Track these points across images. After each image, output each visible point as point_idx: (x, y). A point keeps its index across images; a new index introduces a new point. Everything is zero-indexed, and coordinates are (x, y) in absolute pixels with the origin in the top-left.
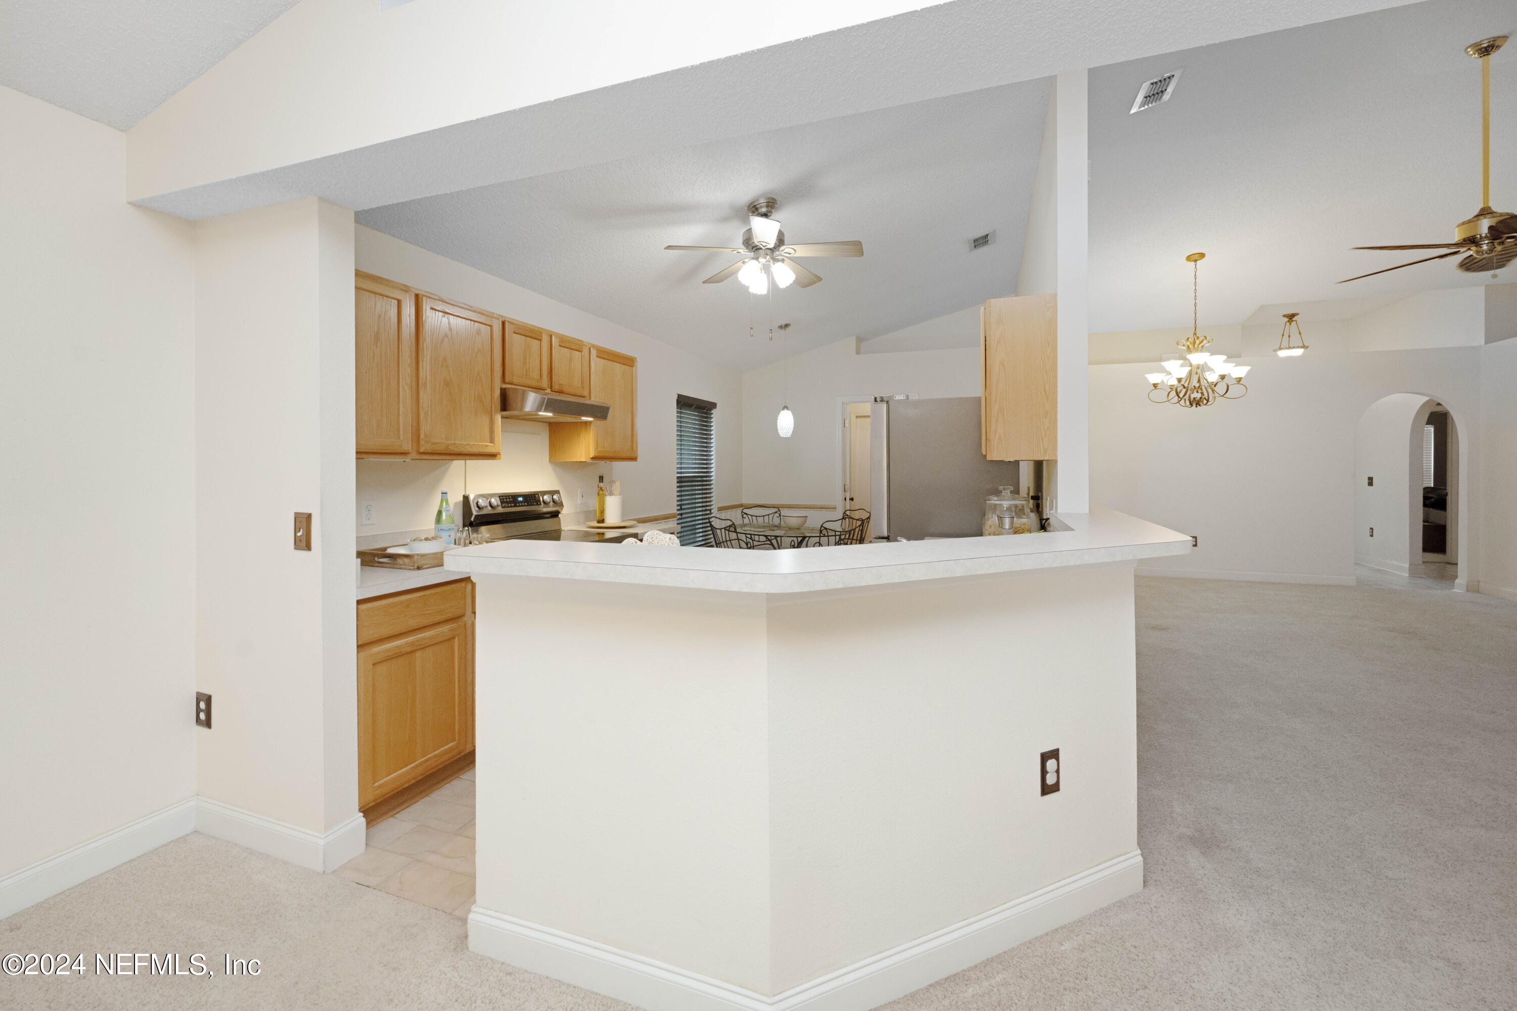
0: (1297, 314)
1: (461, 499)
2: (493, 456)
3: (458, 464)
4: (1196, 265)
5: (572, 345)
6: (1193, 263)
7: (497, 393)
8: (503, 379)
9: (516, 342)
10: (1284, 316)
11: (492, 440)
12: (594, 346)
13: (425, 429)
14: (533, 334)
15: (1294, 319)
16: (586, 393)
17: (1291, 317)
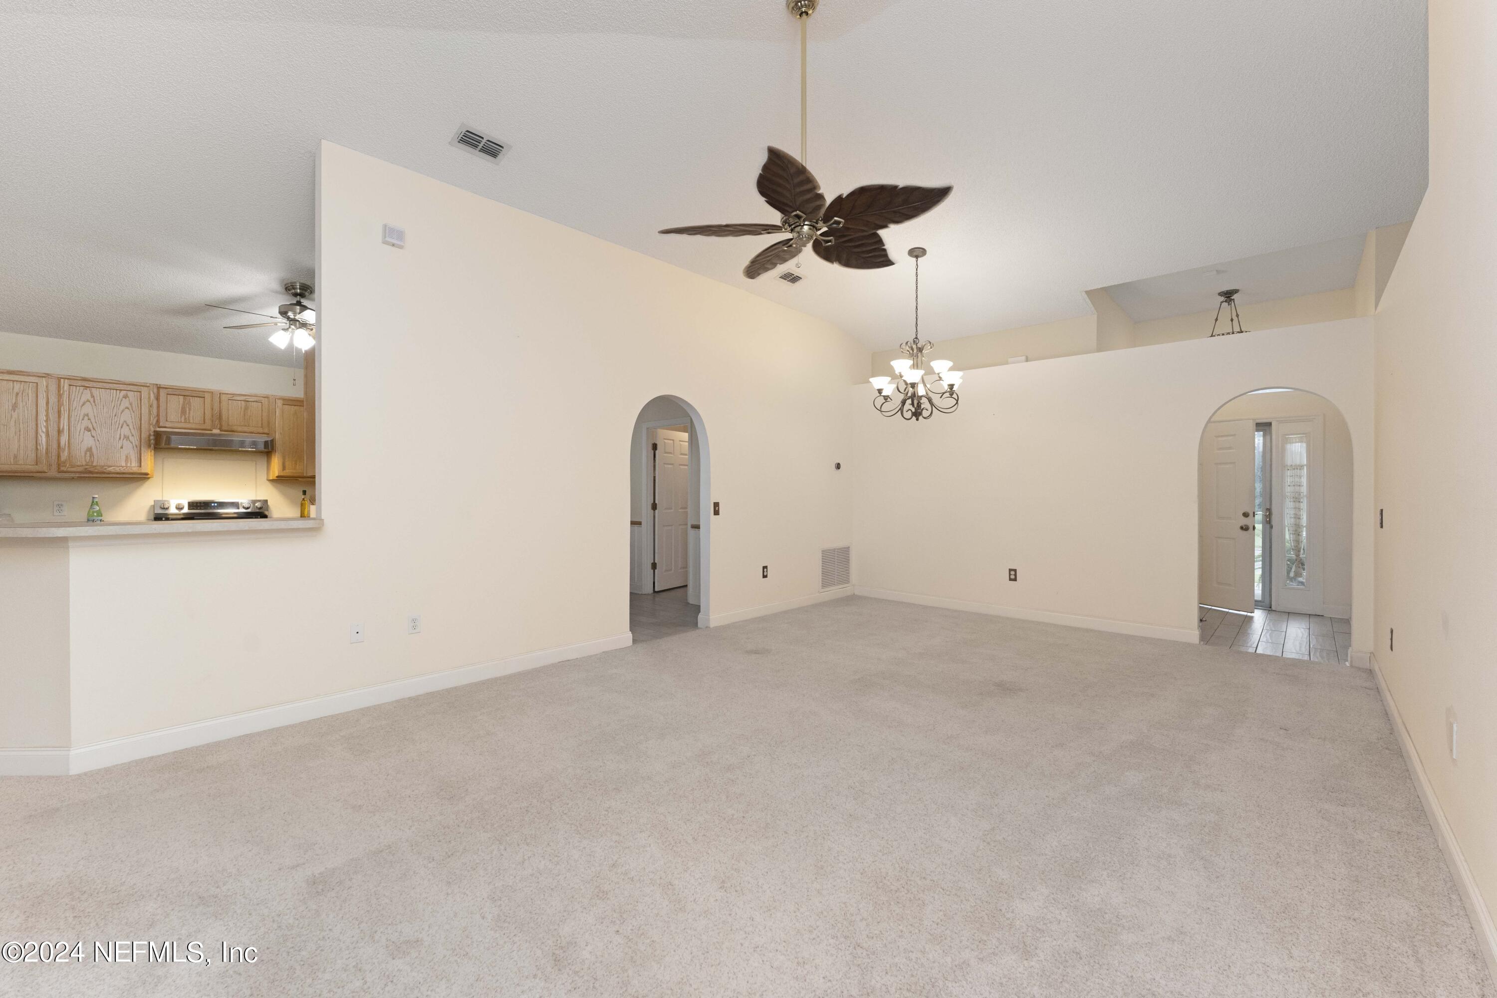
0: (1236, 291)
1: (151, 504)
2: (145, 475)
4: (917, 261)
5: (248, 399)
6: (914, 259)
8: (156, 426)
9: (173, 401)
10: (1219, 293)
11: (141, 465)
12: (278, 398)
13: (64, 457)
15: (1232, 298)
16: (266, 430)
17: (1229, 295)
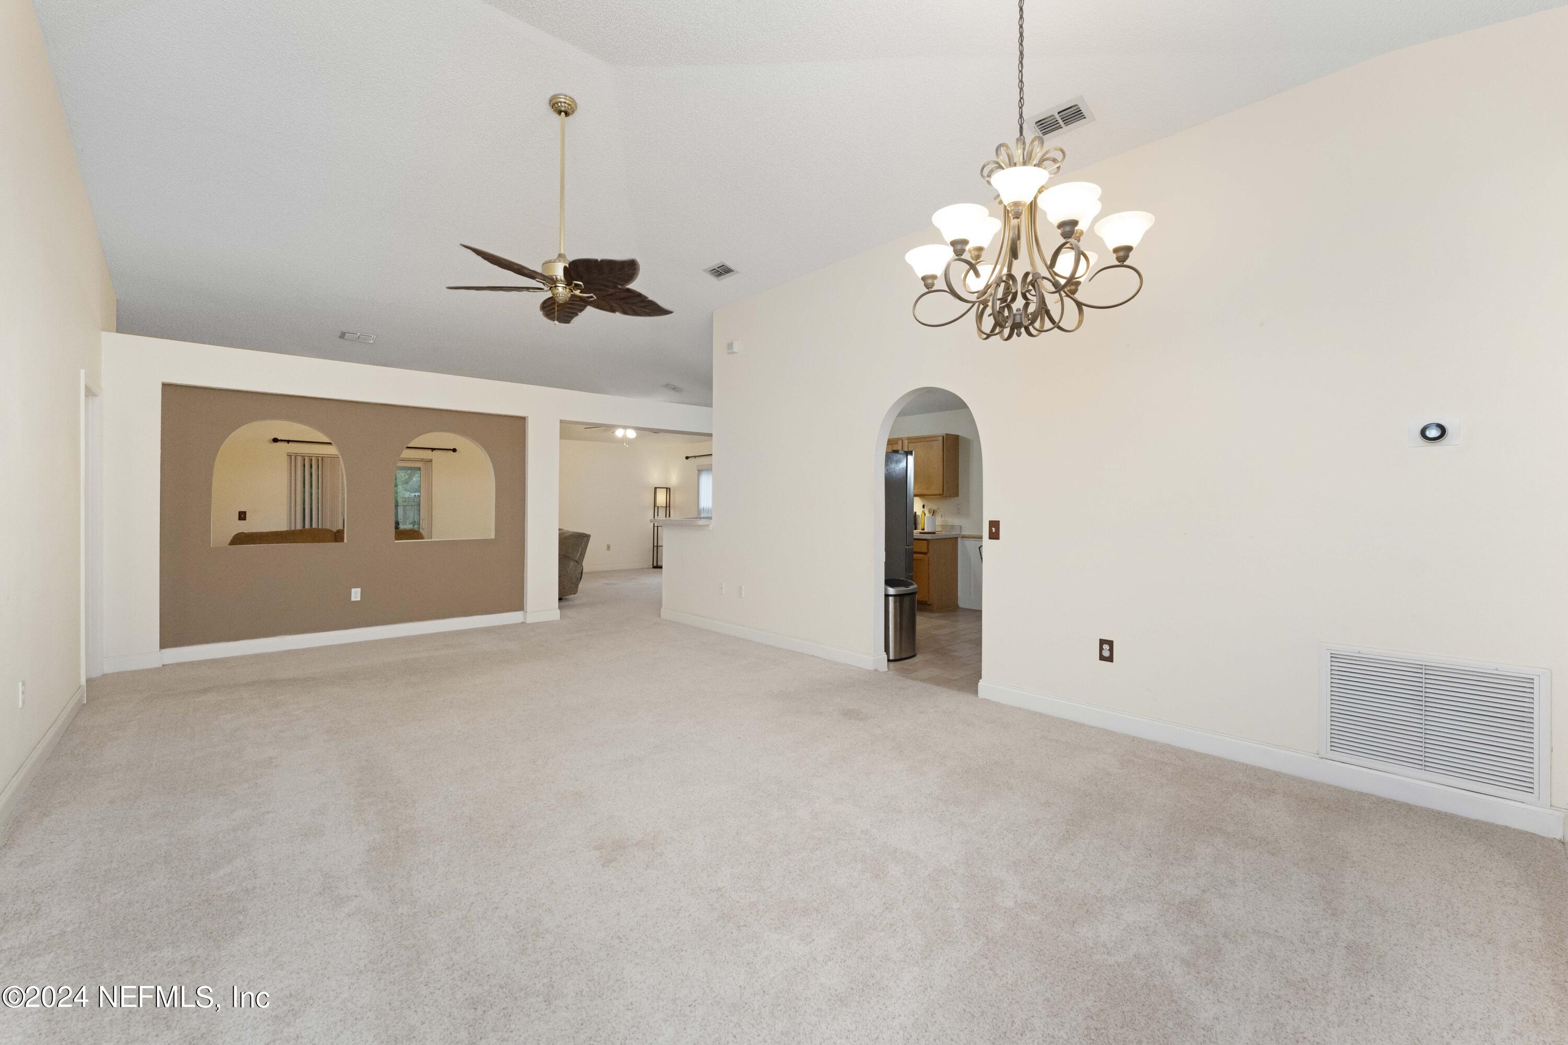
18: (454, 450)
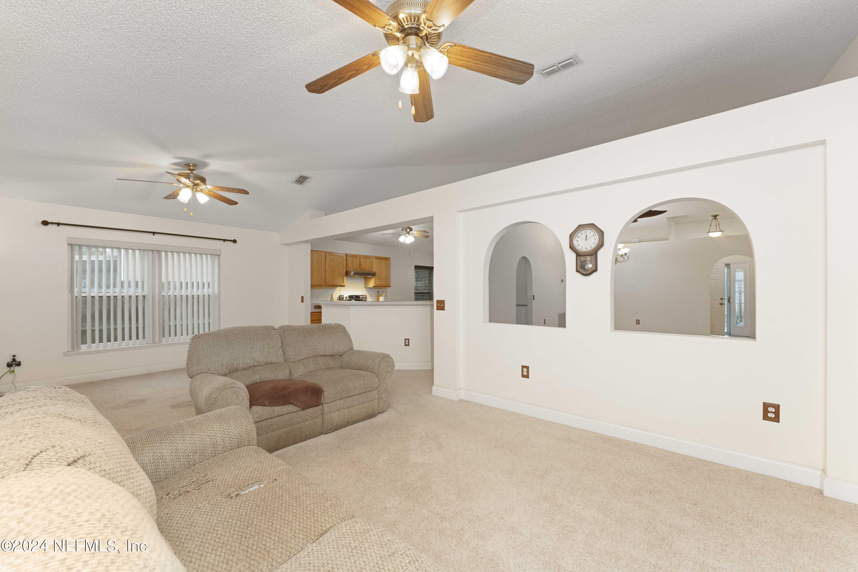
0: (718, 215)
1: (339, 296)
2: (344, 286)
3: (338, 288)
5: (367, 257)
7: (345, 271)
8: (346, 268)
9: (350, 259)
10: (712, 216)
11: (343, 283)
12: (374, 256)
13: (327, 280)
14: (354, 256)
15: (717, 218)
16: (371, 269)
17: (715, 217)
18: (235, 241)
